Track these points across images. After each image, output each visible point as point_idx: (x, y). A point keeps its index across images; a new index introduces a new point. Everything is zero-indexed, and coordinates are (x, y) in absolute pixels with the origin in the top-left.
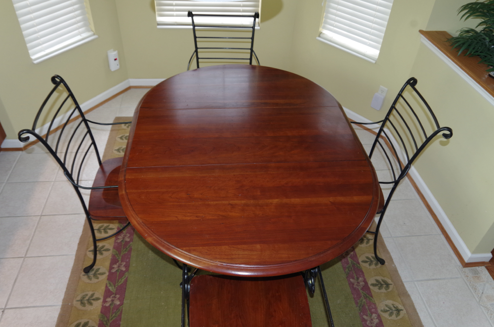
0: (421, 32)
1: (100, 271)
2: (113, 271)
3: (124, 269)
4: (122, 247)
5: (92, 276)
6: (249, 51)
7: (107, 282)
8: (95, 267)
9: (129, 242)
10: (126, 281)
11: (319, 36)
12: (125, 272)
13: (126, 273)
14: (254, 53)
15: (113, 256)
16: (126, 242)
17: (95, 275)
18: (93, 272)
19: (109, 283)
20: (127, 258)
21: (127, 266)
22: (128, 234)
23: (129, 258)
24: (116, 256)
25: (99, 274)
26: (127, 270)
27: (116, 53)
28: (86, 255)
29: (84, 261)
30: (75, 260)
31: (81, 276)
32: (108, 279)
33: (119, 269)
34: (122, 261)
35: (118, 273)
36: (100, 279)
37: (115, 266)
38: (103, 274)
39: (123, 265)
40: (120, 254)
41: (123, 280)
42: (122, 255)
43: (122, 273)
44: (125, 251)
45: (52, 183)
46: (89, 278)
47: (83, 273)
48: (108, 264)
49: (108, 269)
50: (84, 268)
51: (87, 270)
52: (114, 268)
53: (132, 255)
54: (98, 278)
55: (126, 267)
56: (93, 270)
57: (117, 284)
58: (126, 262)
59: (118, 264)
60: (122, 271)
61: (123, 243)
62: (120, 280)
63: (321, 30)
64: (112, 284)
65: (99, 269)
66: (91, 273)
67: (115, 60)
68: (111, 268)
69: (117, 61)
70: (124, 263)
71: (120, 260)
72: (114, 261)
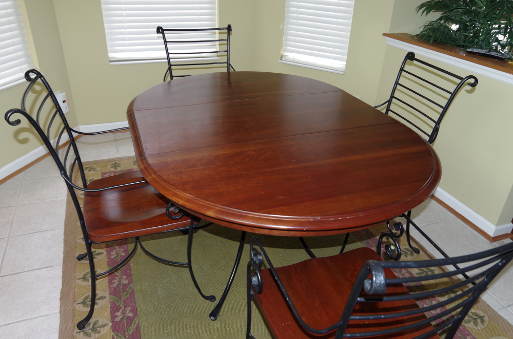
0: (385, 35)
1: (100, 323)
2: (118, 319)
3: (131, 315)
4: (121, 290)
5: (90, 331)
6: (226, 65)
7: (113, 334)
8: (92, 321)
9: (128, 284)
10: (138, 328)
11: (281, 59)
12: (133, 318)
13: (136, 319)
14: (232, 67)
15: (112, 303)
16: (124, 285)
17: (93, 329)
18: (91, 326)
19: (116, 335)
20: (131, 301)
21: (134, 311)
22: (123, 276)
23: (135, 302)
24: (116, 302)
25: (98, 327)
26: (135, 314)
27: (64, 94)
28: (74, 309)
29: (74, 317)
30: (61, 317)
31: (75, 334)
32: (113, 331)
33: (123, 317)
34: (125, 307)
35: (125, 321)
36: (102, 333)
37: (118, 314)
38: (104, 326)
39: (128, 311)
40: (120, 299)
41: (134, 327)
42: (122, 300)
43: (130, 321)
44: (126, 294)
45: (6, 239)
46: (86, 334)
47: (77, 330)
48: (108, 313)
49: (110, 318)
50: (76, 324)
51: (81, 325)
52: (117, 316)
53: (136, 297)
54: (99, 332)
55: (132, 312)
56: (90, 324)
57: (126, 334)
58: (131, 307)
59: (121, 311)
60: (129, 317)
61: (121, 287)
62: (130, 329)
63: (282, 53)
64: (120, 335)
65: (97, 321)
66: (88, 328)
67: (64, 102)
68: (113, 317)
69: (65, 103)
70: (130, 308)
71: (122, 306)
72: (114, 309)
